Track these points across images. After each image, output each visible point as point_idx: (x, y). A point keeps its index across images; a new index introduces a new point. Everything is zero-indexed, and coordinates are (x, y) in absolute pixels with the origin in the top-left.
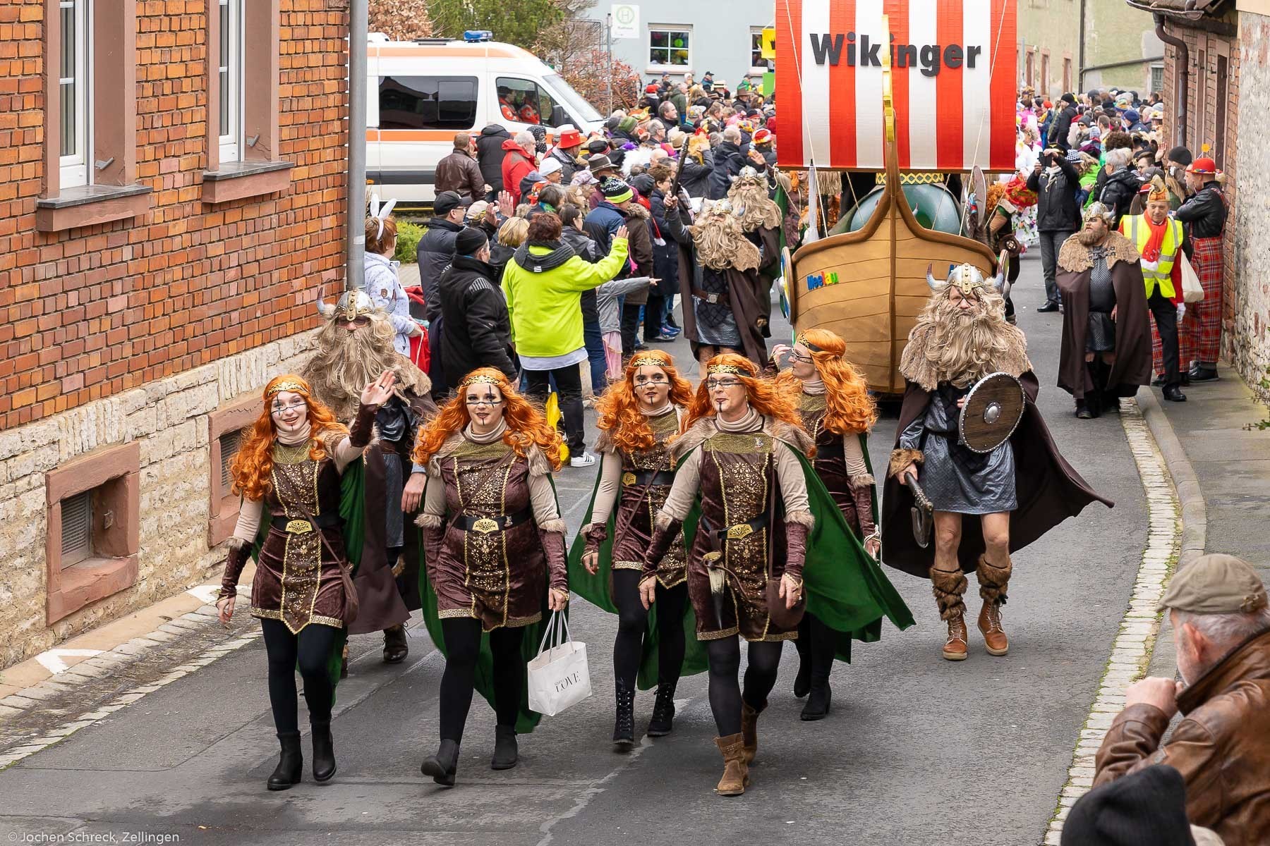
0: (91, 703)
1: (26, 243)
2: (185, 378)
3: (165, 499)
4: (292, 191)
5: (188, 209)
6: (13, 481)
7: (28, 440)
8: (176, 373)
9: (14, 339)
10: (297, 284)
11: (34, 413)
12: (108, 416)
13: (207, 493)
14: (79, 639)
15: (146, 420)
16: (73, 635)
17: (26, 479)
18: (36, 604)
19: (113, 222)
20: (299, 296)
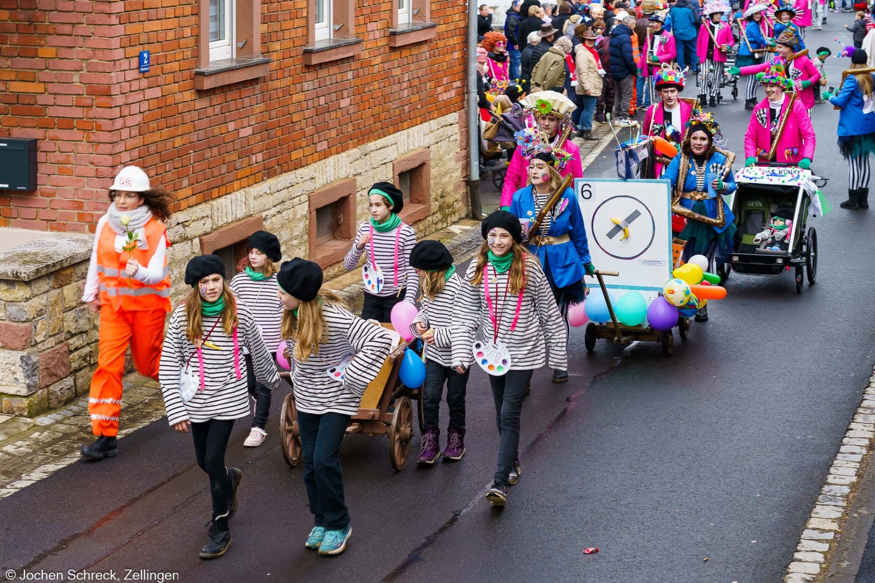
1: (298, 71)
2: (380, 142)
4: (437, 38)
5: (382, 50)
6: (292, 199)
7: (299, 177)
8: (376, 140)
9: (292, 123)
10: (439, 89)
11: (302, 162)
12: (340, 163)
15: (360, 166)
17: (299, 198)
19: (343, 59)
20: (440, 96)
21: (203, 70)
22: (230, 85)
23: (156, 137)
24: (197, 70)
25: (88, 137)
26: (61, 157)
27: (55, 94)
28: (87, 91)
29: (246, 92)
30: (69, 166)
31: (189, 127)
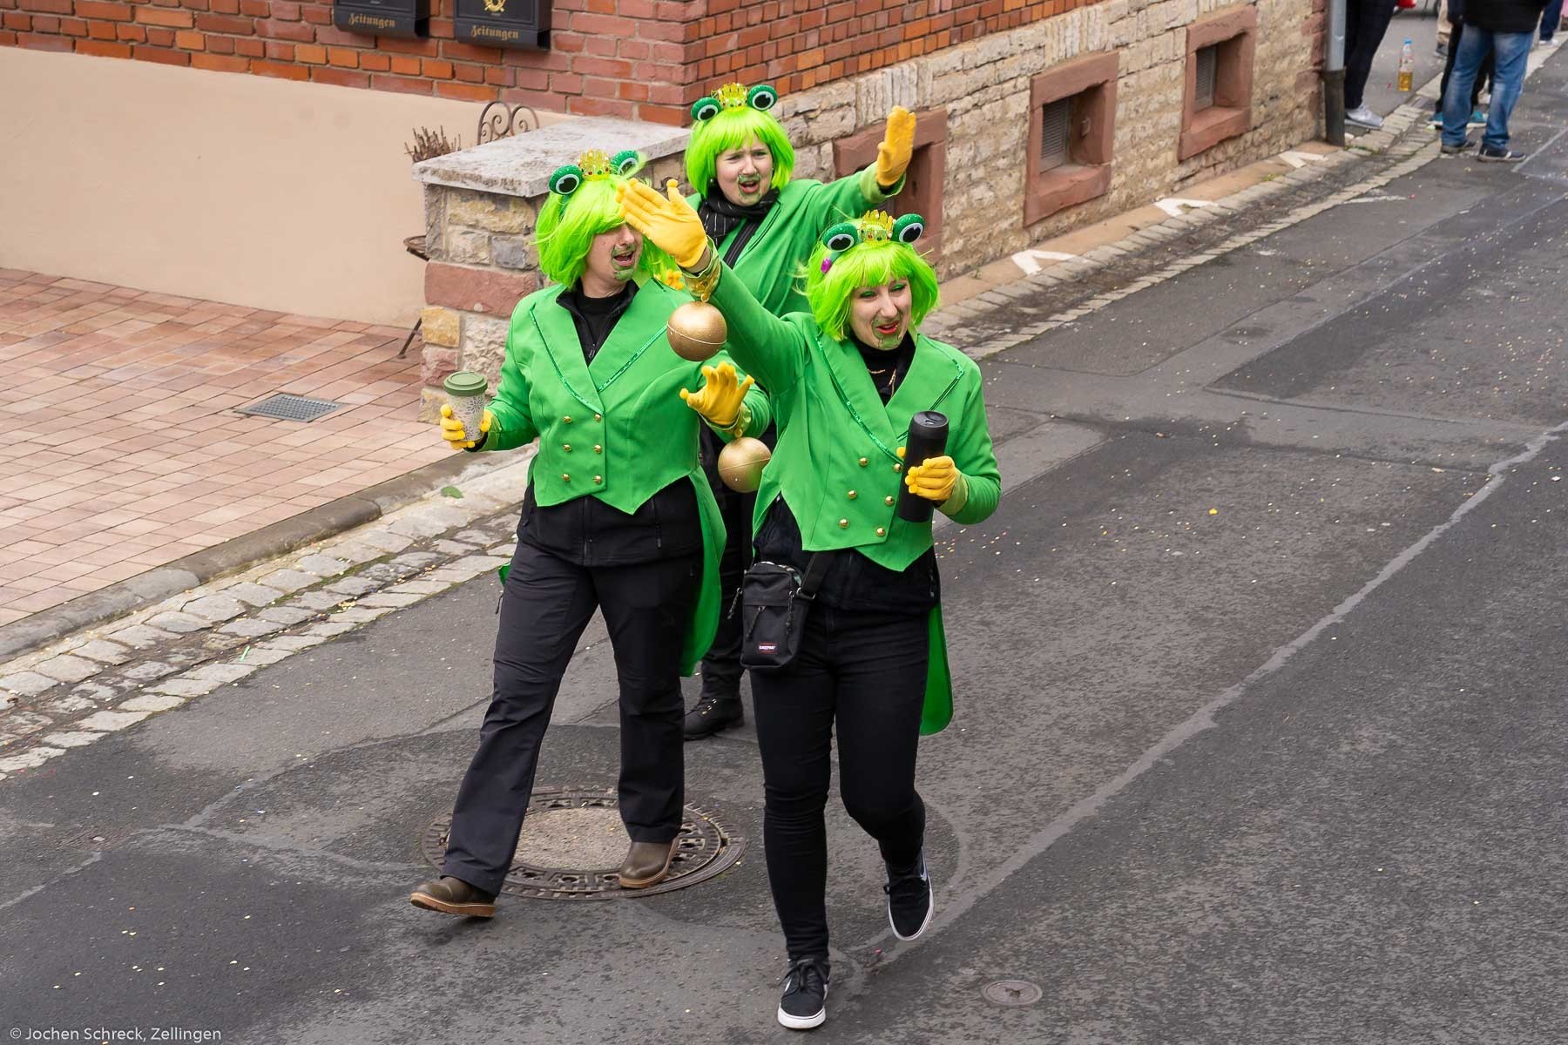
0: (1060, 305)
3: (1140, 110)
6: (1000, 83)
7: (1016, 43)
11: (1023, 17)
12: (1092, 23)
13: (1180, 105)
14: (1052, 242)
16: (1048, 237)
17: (1013, 82)
18: (1015, 205)
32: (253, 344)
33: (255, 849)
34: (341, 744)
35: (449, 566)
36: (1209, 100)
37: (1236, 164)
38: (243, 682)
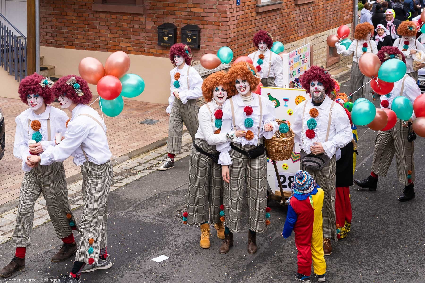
1: (293, 7)
2: (322, 33)
3: (318, 58)
7: (293, 45)
8: (320, 32)
9: (290, 25)
10: (344, 15)
11: (294, 40)
12: (308, 41)
13: (326, 56)
15: (314, 42)
19: (309, 3)
20: (344, 17)
21: (259, 5)
22: (268, 11)
23: (242, 29)
24: (257, 5)
25: (218, 28)
26: (208, 35)
27: (207, 12)
28: (218, 11)
29: (274, 14)
30: (212, 38)
31: (254, 25)
32: (142, 109)
33: (140, 216)
34: (158, 193)
35: (181, 154)
36: (332, 55)
37: (338, 68)
38: (138, 180)
